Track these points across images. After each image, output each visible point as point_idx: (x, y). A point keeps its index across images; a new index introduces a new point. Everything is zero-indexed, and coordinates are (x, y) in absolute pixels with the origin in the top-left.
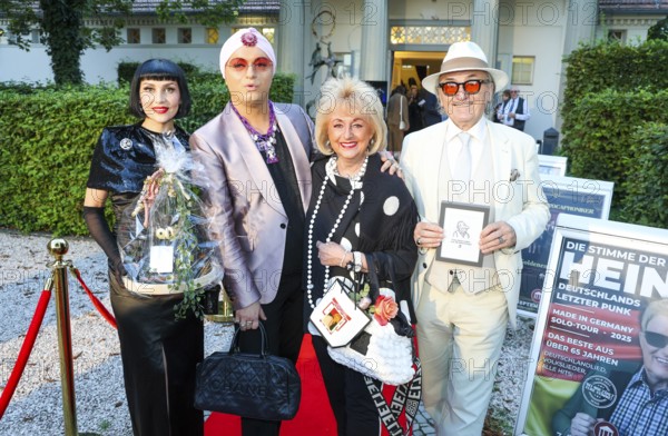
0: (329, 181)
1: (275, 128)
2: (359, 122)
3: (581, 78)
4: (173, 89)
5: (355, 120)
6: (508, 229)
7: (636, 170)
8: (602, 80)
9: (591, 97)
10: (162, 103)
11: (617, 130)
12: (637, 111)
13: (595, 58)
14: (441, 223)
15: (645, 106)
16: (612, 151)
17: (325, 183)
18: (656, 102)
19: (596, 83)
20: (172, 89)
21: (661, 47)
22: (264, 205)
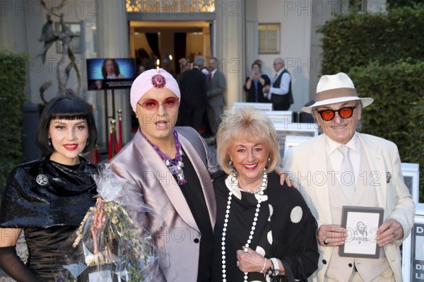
0: (233, 196)
1: (181, 152)
2: (259, 147)
3: (338, 49)
4: (83, 127)
5: (256, 145)
6: (399, 225)
7: (418, 144)
8: (358, 51)
9: (356, 70)
10: (73, 140)
11: (385, 103)
12: (402, 84)
13: (349, 28)
14: (344, 224)
15: (409, 79)
16: (382, 124)
17: (230, 198)
18: (418, 73)
19: (352, 54)
20: (81, 127)
21: (409, 15)
22: (178, 222)
